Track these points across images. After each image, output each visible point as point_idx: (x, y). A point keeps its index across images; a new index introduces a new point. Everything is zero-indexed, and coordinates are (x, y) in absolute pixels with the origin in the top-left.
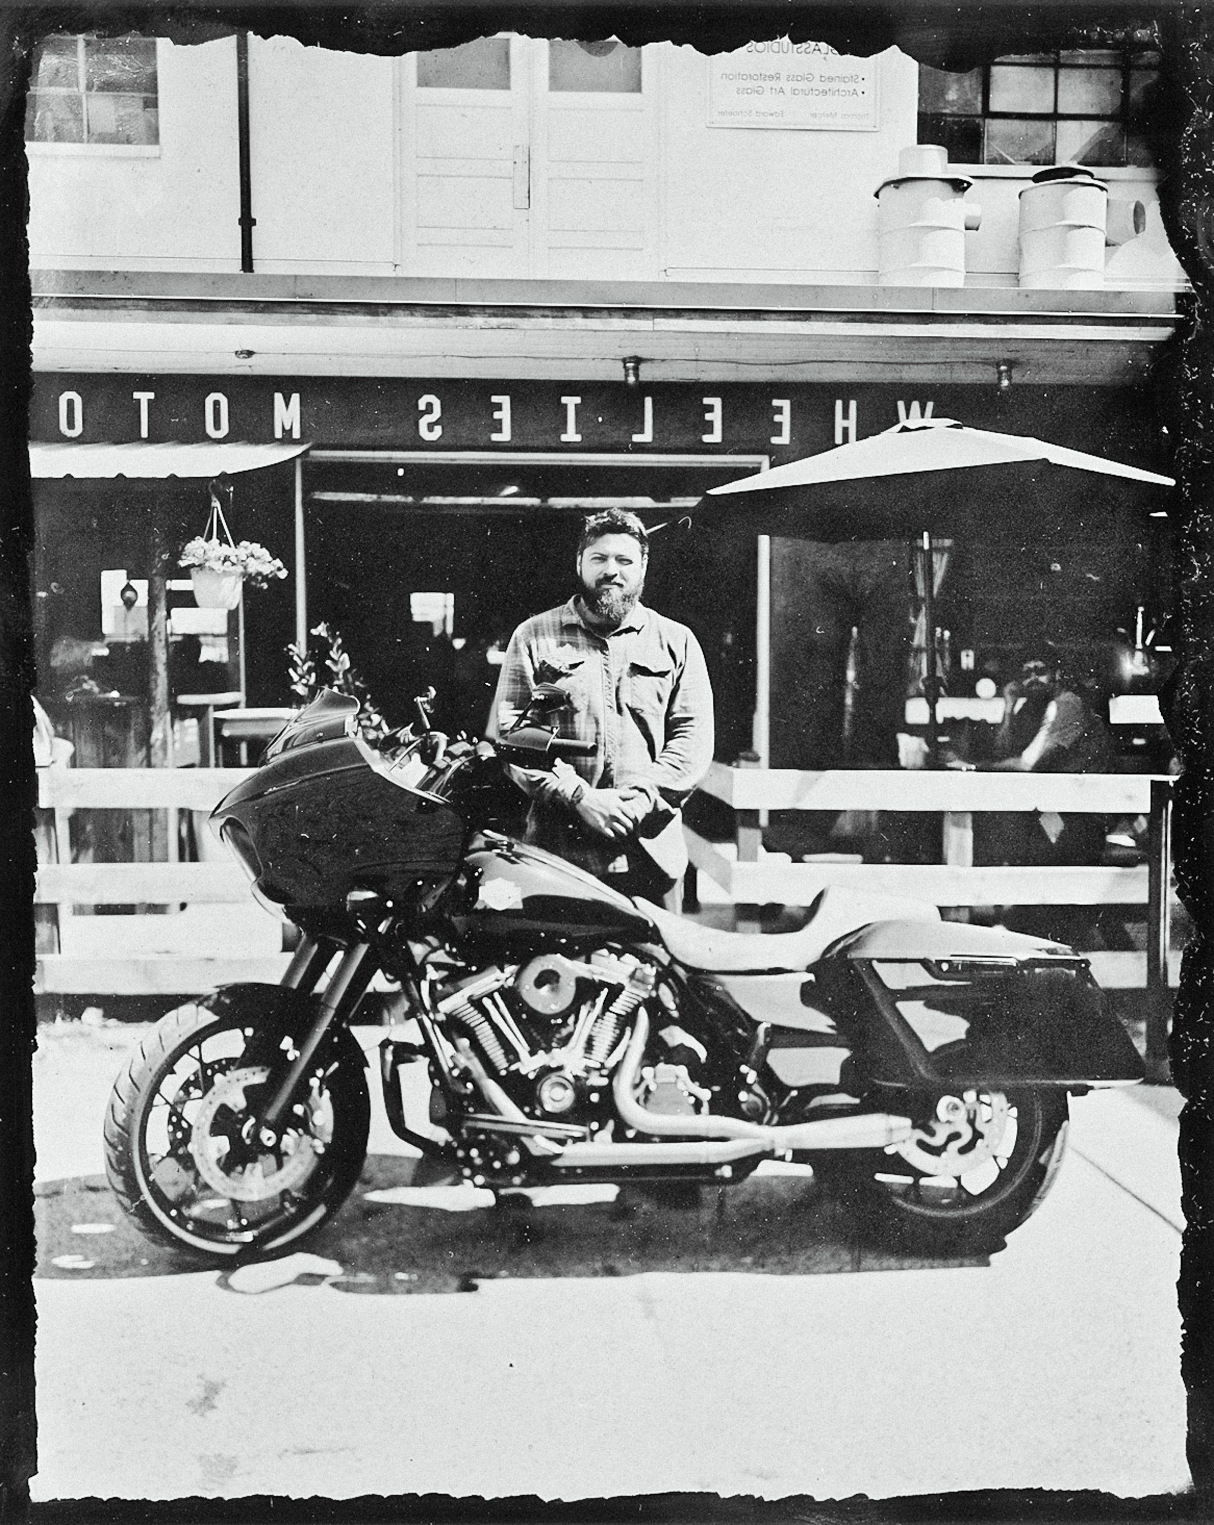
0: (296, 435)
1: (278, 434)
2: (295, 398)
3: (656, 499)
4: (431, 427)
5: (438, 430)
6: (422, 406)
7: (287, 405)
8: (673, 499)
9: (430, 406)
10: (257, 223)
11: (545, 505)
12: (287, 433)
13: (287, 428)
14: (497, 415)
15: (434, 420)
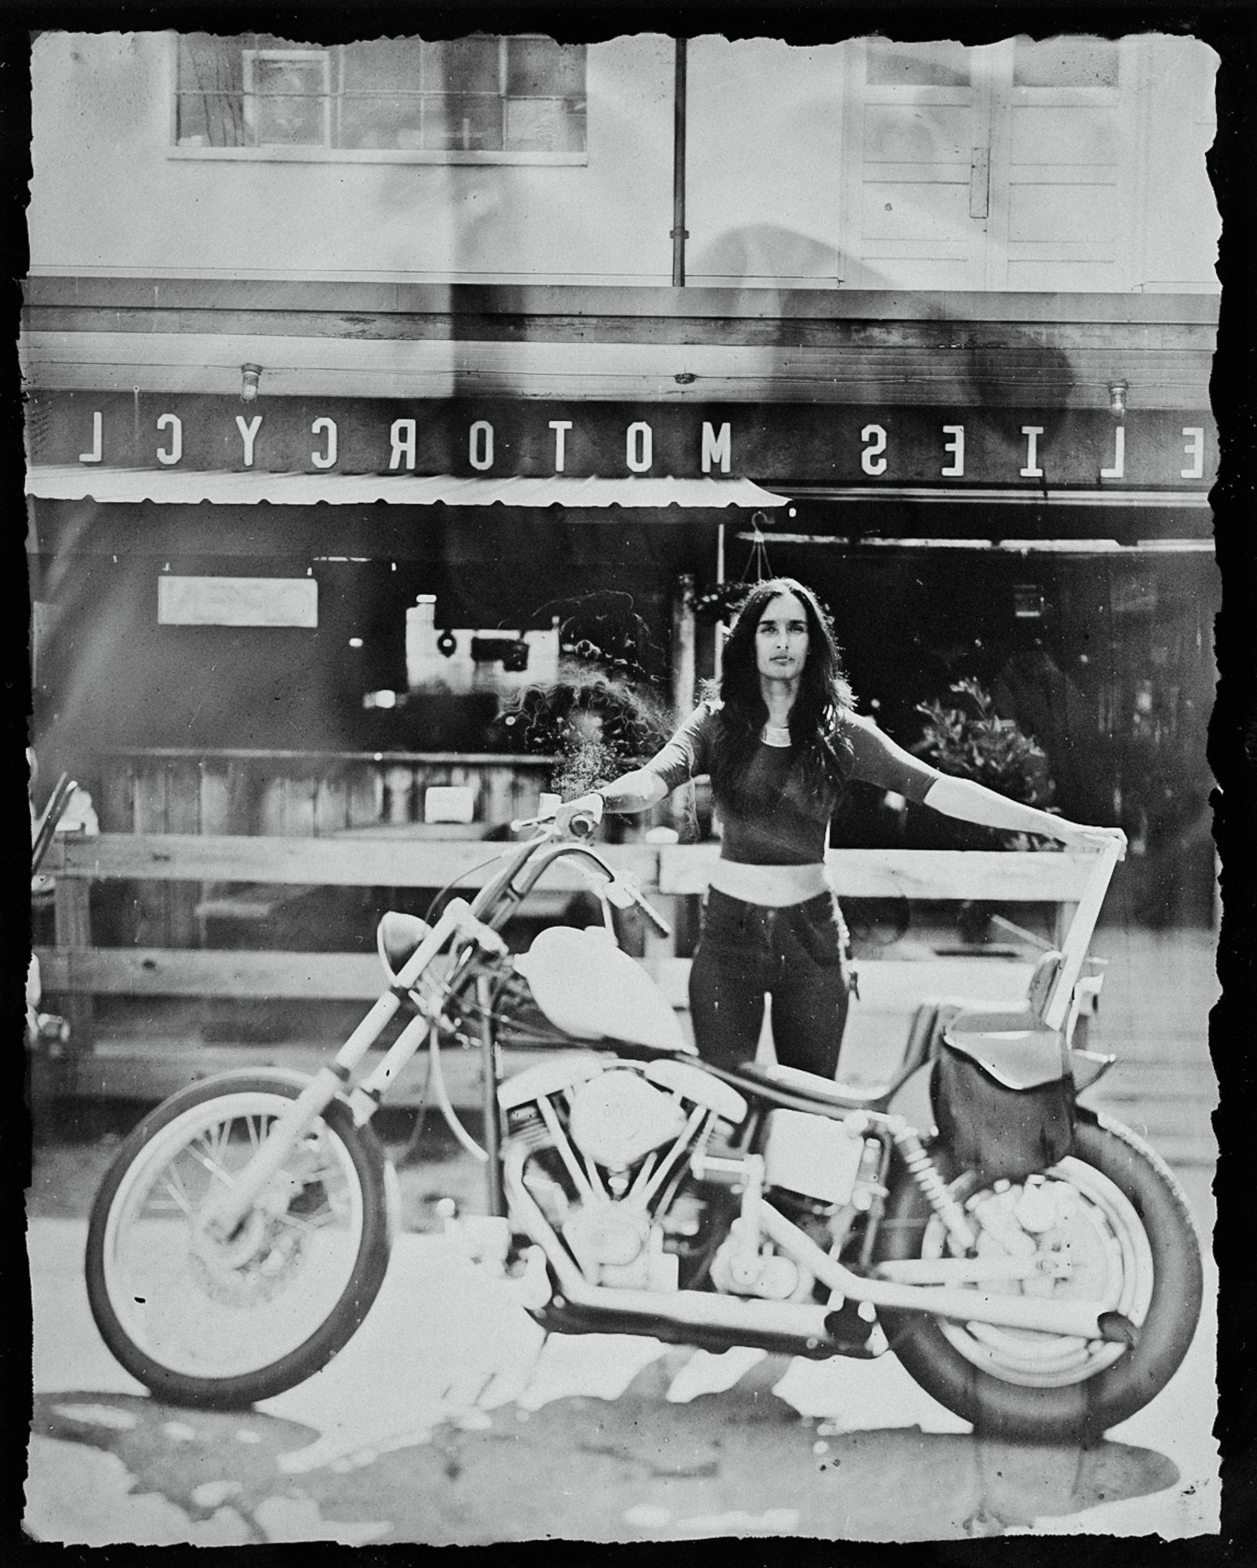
0: (726, 468)
1: (706, 468)
2: (726, 427)
3: (1121, 543)
4: (874, 460)
5: (883, 464)
6: (865, 436)
7: (717, 435)
8: (1139, 542)
9: (874, 437)
10: (690, 235)
11: (995, 548)
12: (715, 466)
13: (716, 460)
14: (949, 447)
15: (878, 452)
